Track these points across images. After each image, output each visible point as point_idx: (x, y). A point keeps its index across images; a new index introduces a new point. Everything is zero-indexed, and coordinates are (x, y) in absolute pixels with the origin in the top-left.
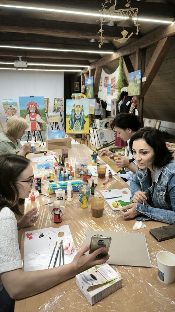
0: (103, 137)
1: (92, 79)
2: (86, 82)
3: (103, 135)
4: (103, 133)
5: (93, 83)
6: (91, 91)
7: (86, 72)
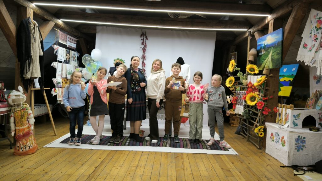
0: (303, 146)
1: (278, 34)
2: (258, 44)
3: (304, 142)
4: (304, 138)
5: (281, 39)
6: (272, 56)
7: (260, 27)
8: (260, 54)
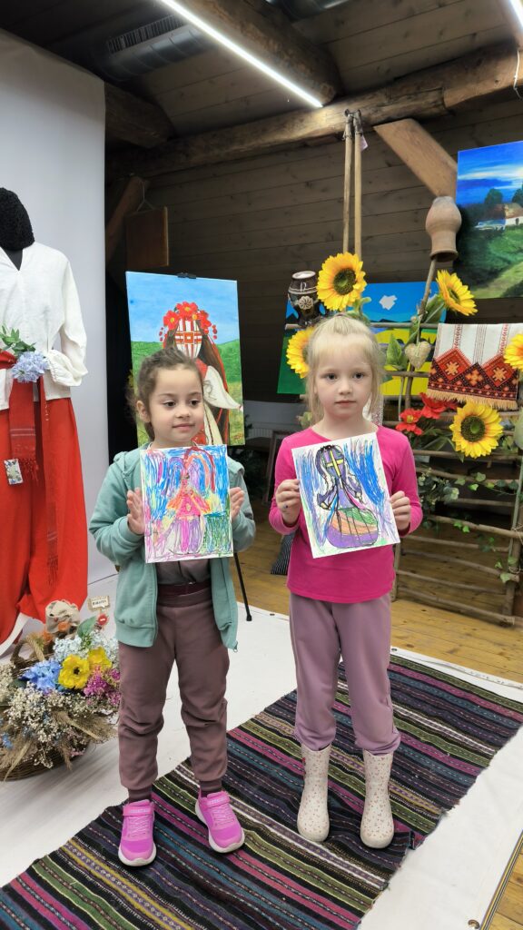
8: (482, 226)
